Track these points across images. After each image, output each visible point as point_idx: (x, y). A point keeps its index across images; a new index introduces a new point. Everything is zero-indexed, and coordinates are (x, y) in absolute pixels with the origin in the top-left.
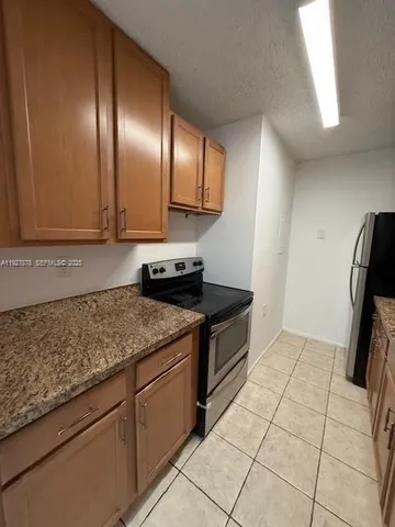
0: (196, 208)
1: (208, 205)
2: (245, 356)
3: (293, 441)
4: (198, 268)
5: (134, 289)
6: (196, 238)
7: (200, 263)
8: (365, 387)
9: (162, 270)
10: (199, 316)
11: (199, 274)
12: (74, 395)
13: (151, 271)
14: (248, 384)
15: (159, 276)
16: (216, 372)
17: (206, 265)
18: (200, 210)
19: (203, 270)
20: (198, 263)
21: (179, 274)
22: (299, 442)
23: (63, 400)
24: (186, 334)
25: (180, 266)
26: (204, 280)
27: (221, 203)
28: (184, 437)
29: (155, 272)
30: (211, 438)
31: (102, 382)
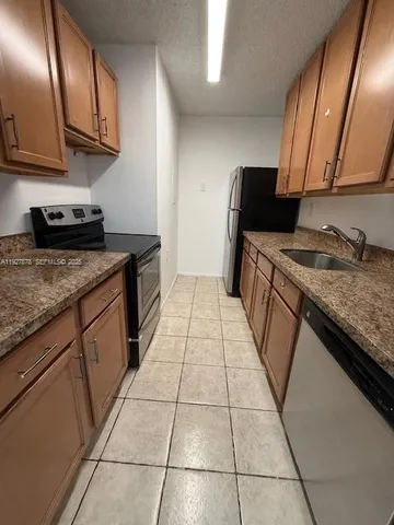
0: (94, 140)
1: (107, 140)
2: (159, 295)
3: (205, 342)
4: (98, 217)
5: (24, 240)
6: (88, 182)
7: (100, 211)
8: (239, 296)
9: (60, 216)
10: (125, 255)
11: (98, 224)
12: (29, 332)
13: (45, 214)
14: (162, 319)
15: (56, 222)
16: (143, 306)
17: (105, 213)
18: (97, 143)
19: (102, 219)
20: (97, 211)
21: (78, 221)
22: (209, 341)
23: (19, 339)
24: (115, 273)
25: (78, 212)
26: (105, 231)
27: (118, 142)
28: (123, 371)
29: (52, 216)
30: (144, 365)
31: (54, 317)
